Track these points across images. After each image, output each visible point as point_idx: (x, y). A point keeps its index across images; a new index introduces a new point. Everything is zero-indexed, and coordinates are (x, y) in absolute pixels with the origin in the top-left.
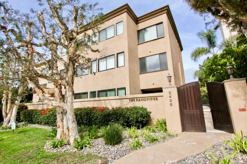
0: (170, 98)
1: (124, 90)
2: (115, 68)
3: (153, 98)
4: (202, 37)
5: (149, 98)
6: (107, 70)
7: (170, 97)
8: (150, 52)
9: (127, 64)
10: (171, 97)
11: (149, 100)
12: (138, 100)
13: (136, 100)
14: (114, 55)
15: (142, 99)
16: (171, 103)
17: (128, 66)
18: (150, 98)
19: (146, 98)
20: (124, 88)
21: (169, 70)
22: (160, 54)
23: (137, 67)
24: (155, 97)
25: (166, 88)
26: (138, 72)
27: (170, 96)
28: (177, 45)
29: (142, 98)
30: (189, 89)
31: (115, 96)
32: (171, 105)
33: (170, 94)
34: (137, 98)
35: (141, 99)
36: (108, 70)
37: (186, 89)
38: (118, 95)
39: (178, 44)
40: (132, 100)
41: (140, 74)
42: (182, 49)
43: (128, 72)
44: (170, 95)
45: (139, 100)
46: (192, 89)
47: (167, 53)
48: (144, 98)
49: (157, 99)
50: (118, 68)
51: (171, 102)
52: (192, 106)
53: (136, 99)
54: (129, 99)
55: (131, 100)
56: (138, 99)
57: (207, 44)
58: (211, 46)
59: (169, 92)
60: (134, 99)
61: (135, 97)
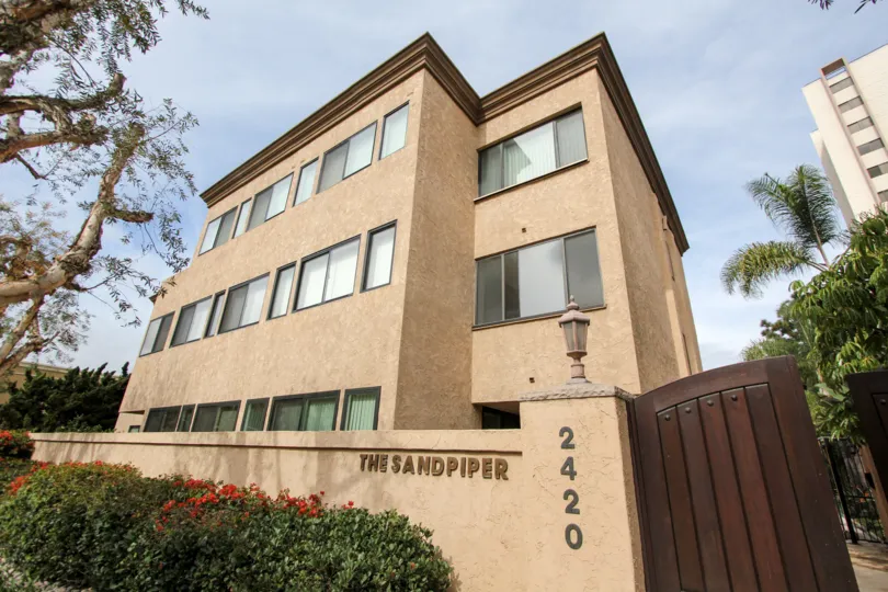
0: (566, 483)
1: (372, 403)
2: (351, 295)
3: (480, 458)
4: (768, 199)
5: (459, 457)
6: (324, 302)
7: (569, 469)
8: (524, 230)
9: (401, 278)
10: (572, 474)
11: (458, 472)
12: (402, 465)
13: (390, 464)
14: (358, 237)
15: (421, 459)
16: (574, 519)
17: (404, 282)
18: (467, 456)
19: (444, 457)
21: (611, 308)
22: (568, 236)
23: (461, 295)
24: (494, 457)
25: (545, 399)
26: (469, 316)
27: (570, 462)
28: (660, 219)
29: (425, 456)
30: (715, 416)
32: (573, 537)
33: (567, 445)
34: (401, 454)
35: (415, 457)
36: (327, 302)
37: (694, 418)
39: (665, 218)
40: (374, 460)
41: (475, 328)
42: (682, 245)
43: (399, 311)
44: (567, 453)
45: (409, 468)
46: (740, 418)
47: (597, 229)
48: (432, 455)
49: (502, 473)
50: (365, 293)
51: (570, 509)
53: (391, 455)
54: (359, 454)
55: (367, 462)
56: (404, 457)
57: (791, 229)
58: (811, 239)
59: (565, 430)
60: (386, 453)
61: (389, 447)
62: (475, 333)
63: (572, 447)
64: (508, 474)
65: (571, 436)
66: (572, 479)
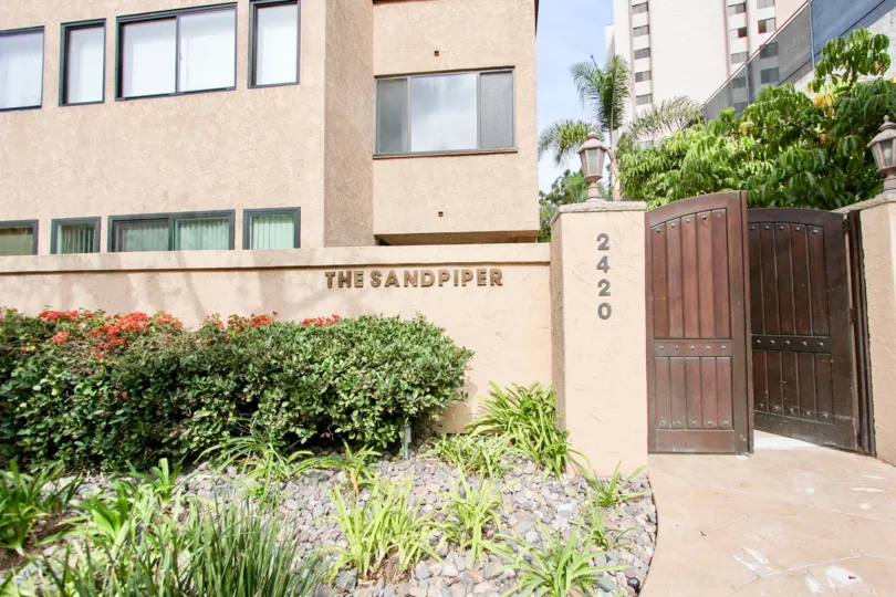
0: (601, 275)
1: (290, 226)
2: (234, 88)
3: (474, 270)
5: (451, 270)
6: (177, 94)
7: (603, 265)
8: (437, 53)
9: (315, 76)
10: (606, 269)
11: (451, 282)
12: (384, 280)
13: (367, 278)
14: (233, 6)
15: (406, 273)
16: (604, 299)
17: (322, 85)
18: (460, 269)
19: (435, 271)
20: (292, 215)
21: (521, 153)
22: (486, 71)
23: (363, 117)
24: (488, 269)
26: (369, 144)
27: (604, 260)
29: (411, 270)
30: (691, 229)
31: (232, 246)
32: (604, 312)
33: (603, 248)
34: (380, 270)
35: (399, 271)
36: (186, 93)
37: (676, 231)
38: (246, 245)
40: (343, 277)
41: (376, 157)
43: (319, 121)
44: (604, 253)
45: (392, 281)
46: (706, 231)
47: (516, 71)
48: (419, 269)
49: (497, 281)
50: (256, 91)
51: (603, 293)
52: (695, 323)
53: (367, 273)
54: (323, 272)
55: (335, 280)
56: (385, 273)
57: (596, 113)
59: (603, 235)
60: (360, 270)
61: (366, 263)
62: (376, 161)
63: (607, 249)
64: (502, 281)
65: (607, 240)
66: (606, 272)
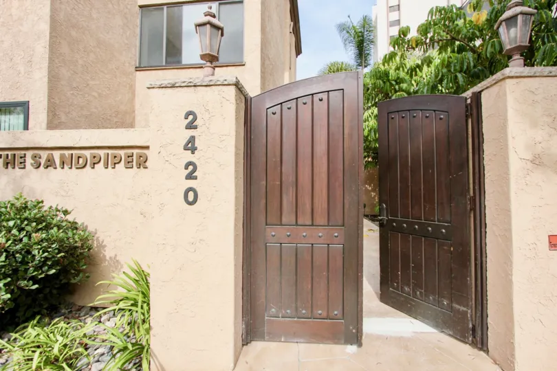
0: (188, 156)
3: (122, 153)
4: (346, 36)
5: (102, 153)
7: (191, 146)
10: (193, 150)
11: (101, 165)
12: (43, 161)
13: (29, 161)
15: (62, 157)
16: (191, 183)
18: (110, 152)
19: (87, 153)
21: (248, 66)
22: (222, 2)
24: (135, 151)
26: (132, 56)
27: (192, 140)
28: (289, 24)
29: (67, 153)
32: (191, 197)
33: (191, 126)
34: (41, 153)
35: (57, 155)
40: (10, 159)
41: (138, 69)
44: (191, 132)
45: (50, 163)
47: (245, 1)
48: (74, 152)
49: (142, 163)
51: (190, 176)
52: (309, 210)
53: (29, 154)
55: (1, 162)
56: (44, 155)
58: (360, 65)
59: (189, 113)
60: (23, 152)
61: (25, 146)
62: (138, 72)
63: (196, 128)
64: (147, 164)
65: (195, 119)
66: (193, 153)
